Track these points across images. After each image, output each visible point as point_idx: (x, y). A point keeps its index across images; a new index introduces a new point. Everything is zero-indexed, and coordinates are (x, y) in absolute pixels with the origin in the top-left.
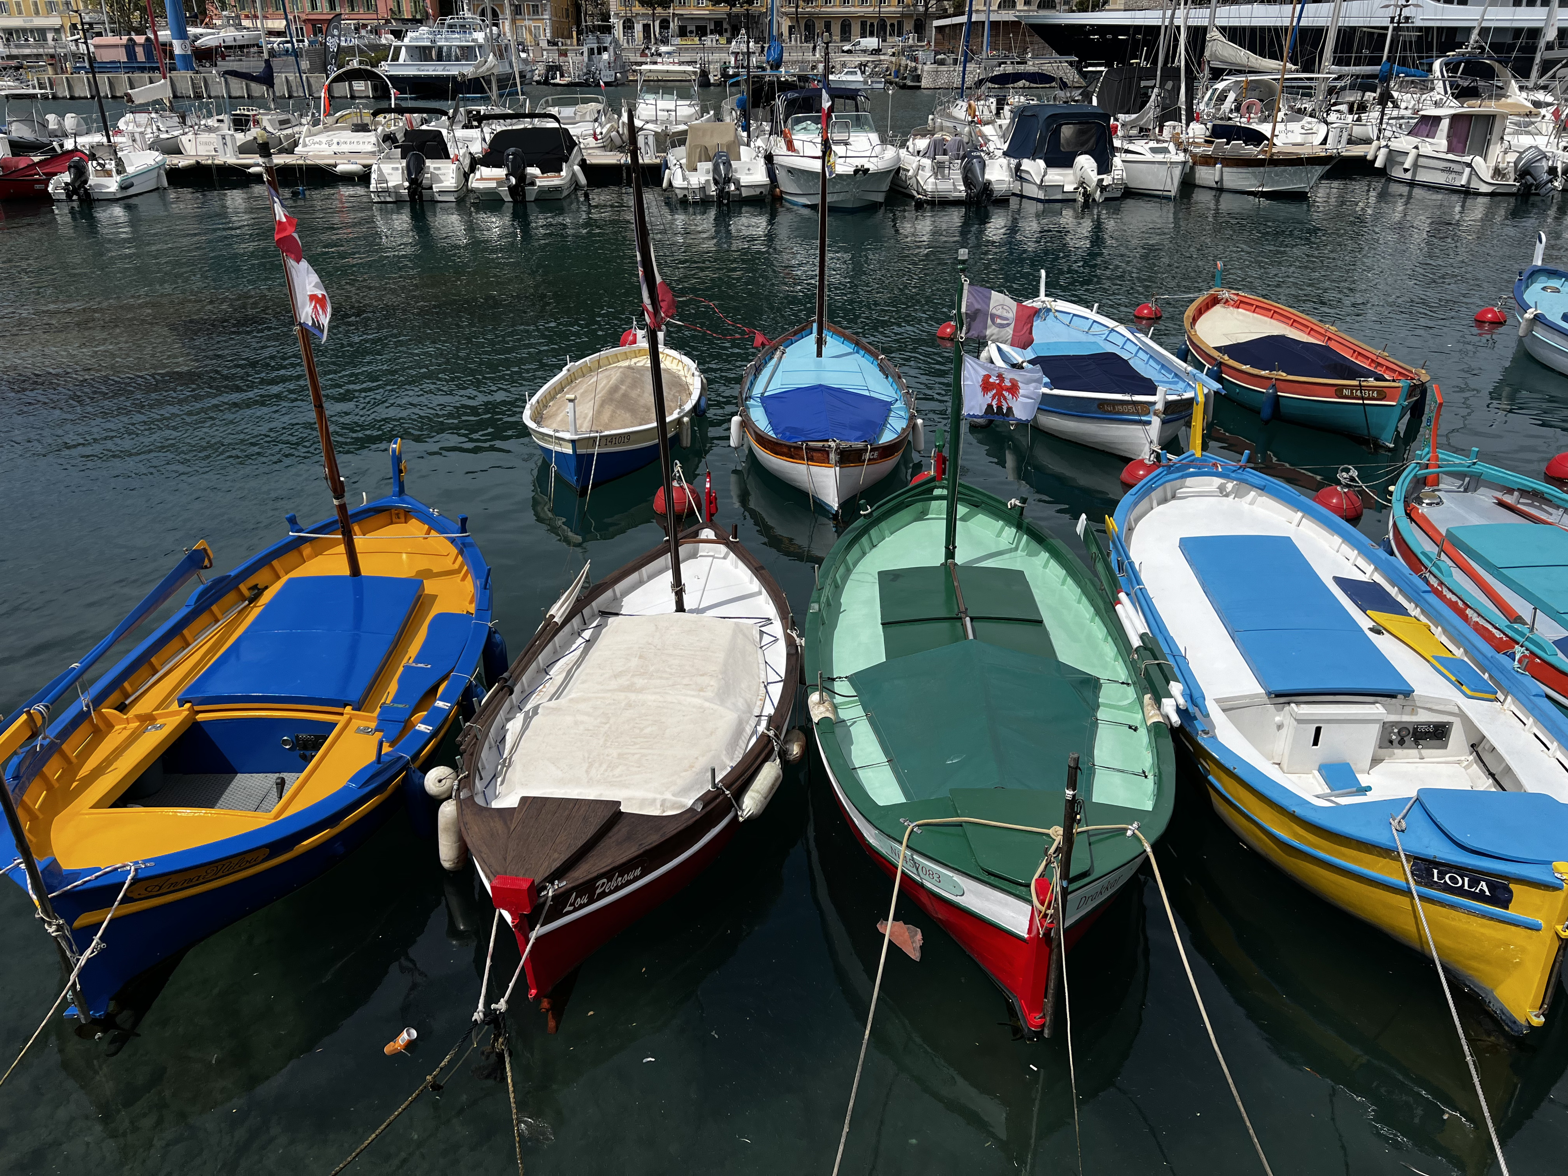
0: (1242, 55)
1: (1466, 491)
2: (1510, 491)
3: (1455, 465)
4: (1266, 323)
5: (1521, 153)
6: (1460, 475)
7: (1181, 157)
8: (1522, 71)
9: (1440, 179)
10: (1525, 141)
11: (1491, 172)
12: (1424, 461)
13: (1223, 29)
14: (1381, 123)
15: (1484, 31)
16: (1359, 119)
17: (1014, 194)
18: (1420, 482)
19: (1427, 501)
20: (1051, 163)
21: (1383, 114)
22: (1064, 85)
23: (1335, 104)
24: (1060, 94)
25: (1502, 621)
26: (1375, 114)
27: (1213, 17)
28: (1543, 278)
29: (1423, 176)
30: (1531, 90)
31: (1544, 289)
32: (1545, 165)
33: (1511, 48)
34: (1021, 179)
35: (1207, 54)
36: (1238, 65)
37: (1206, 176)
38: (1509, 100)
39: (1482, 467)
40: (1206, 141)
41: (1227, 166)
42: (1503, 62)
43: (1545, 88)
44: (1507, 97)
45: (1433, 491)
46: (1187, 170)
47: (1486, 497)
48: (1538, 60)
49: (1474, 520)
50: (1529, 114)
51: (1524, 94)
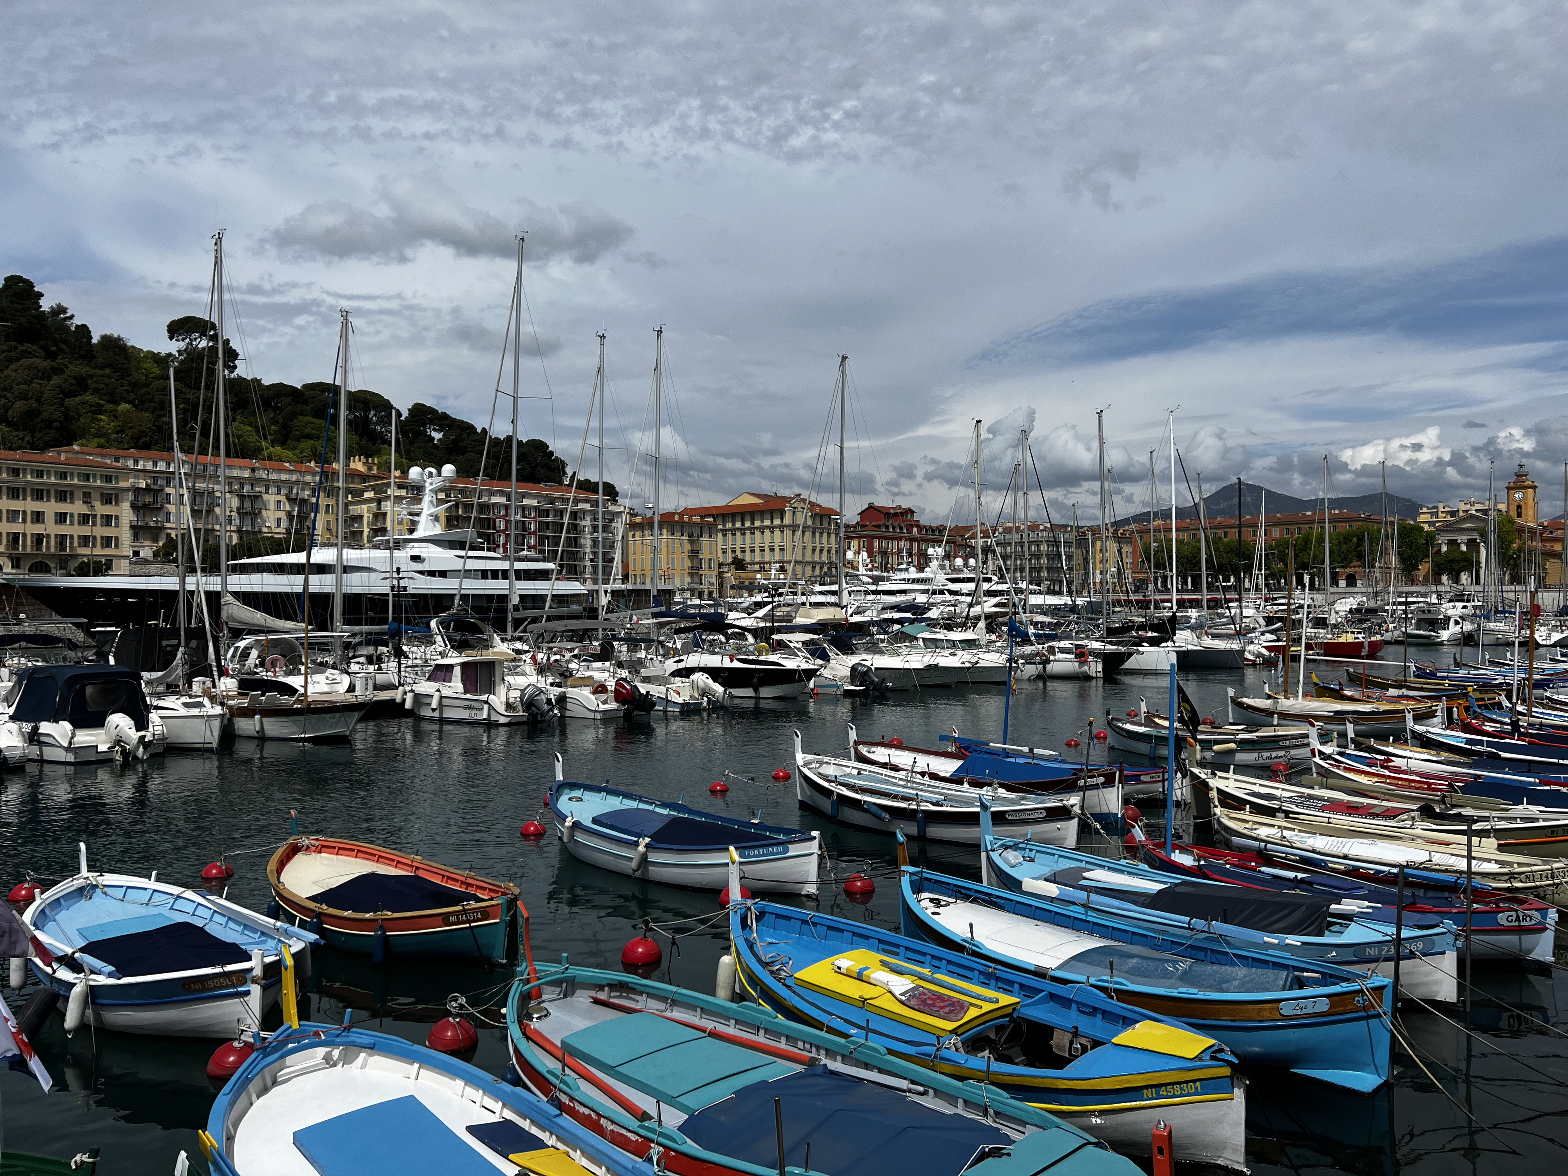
0: (259, 617)
1: (565, 996)
2: (601, 988)
3: (552, 974)
4: (351, 863)
5: (522, 691)
6: (556, 983)
7: (218, 710)
8: (501, 627)
9: (465, 715)
10: (520, 681)
11: (504, 707)
12: (525, 976)
13: (236, 595)
14: (400, 671)
15: (465, 597)
16: (380, 669)
17: (30, 760)
18: (526, 998)
19: (536, 1016)
20: (78, 724)
21: (400, 664)
22: (72, 645)
23: (354, 657)
24: (71, 654)
25: (634, 1124)
26: (393, 664)
27: (224, 583)
28: (567, 791)
29: (449, 714)
30: (510, 641)
31: (570, 799)
32: (543, 697)
33: (488, 610)
34: (41, 744)
35: (224, 615)
36: (257, 625)
37: (246, 727)
38: (495, 650)
39: (575, 971)
40: (239, 694)
41: (266, 716)
42: (485, 620)
43: (519, 639)
44: (493, 647)
45: (539, 1004)
46: (226, 722)
47: (583, 998)
48: (510, 619)
49: (580, 1023)
50: (514, 660)
51: (506, 645)
